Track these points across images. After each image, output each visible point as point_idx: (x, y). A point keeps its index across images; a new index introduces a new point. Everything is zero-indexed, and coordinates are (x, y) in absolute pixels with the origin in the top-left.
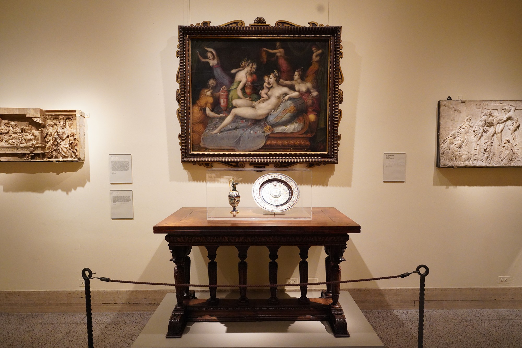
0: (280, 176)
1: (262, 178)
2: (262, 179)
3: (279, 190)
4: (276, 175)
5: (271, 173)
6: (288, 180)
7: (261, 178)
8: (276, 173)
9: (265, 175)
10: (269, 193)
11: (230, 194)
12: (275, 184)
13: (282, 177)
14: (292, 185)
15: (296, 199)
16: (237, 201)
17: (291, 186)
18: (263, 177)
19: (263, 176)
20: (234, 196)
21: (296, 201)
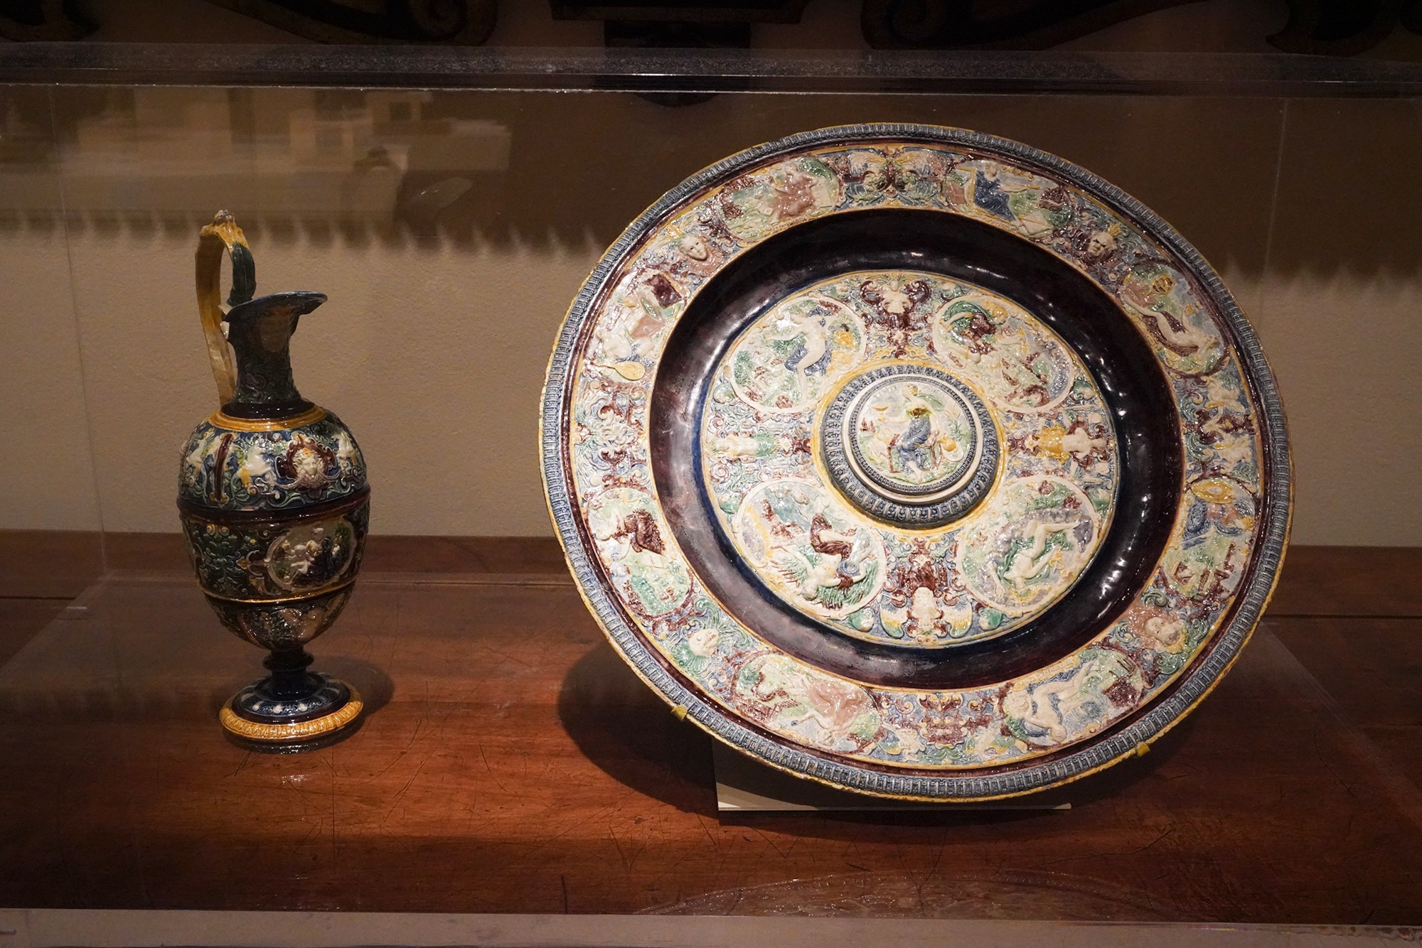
0: (968, 174)
1: (711, 206)
2: (698, 212)
3: (964, 393)
4: (921, 159)
5: (840, 130)
6: (1104, 238)
7: (696, 194)
8: (910, 127)
9: (743, 155)
10: (815, 446)
11: (195, 458)
12: (896, 302)
13: (1011, 182)
14: (1163, 322)
15: (1240, 560)
16: (304, 567)
17: (1142, 327)
18: (714, 182)
19: (713, 170)
20: (255, 498)
21: (1240, 595)
